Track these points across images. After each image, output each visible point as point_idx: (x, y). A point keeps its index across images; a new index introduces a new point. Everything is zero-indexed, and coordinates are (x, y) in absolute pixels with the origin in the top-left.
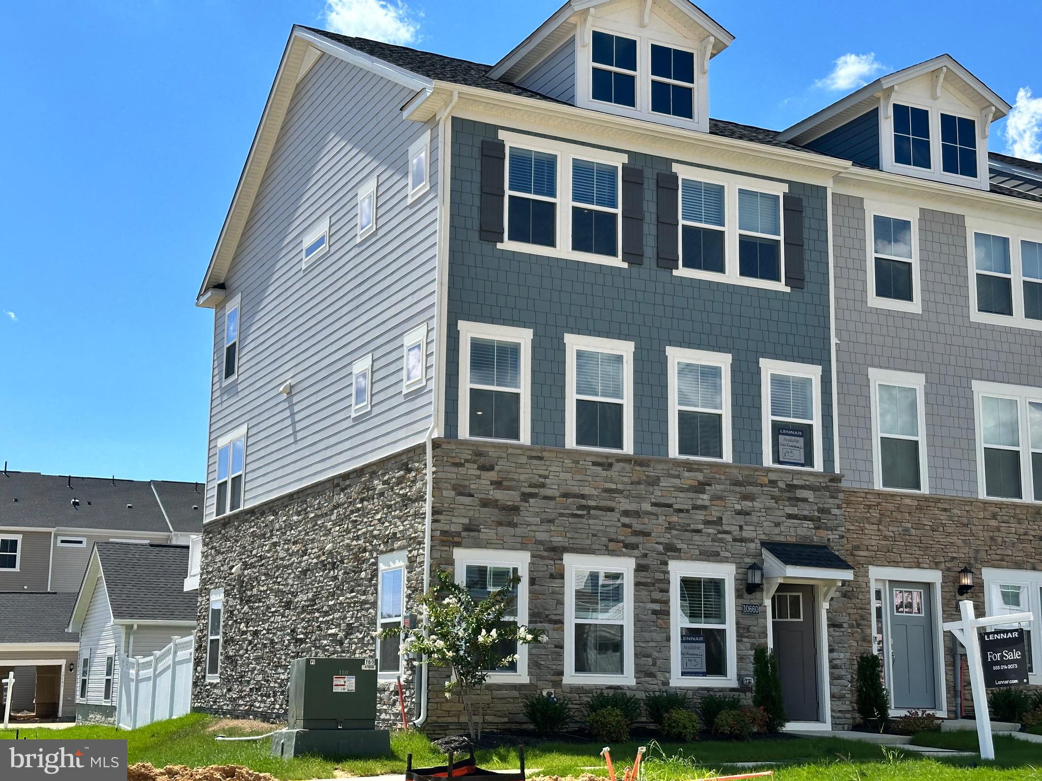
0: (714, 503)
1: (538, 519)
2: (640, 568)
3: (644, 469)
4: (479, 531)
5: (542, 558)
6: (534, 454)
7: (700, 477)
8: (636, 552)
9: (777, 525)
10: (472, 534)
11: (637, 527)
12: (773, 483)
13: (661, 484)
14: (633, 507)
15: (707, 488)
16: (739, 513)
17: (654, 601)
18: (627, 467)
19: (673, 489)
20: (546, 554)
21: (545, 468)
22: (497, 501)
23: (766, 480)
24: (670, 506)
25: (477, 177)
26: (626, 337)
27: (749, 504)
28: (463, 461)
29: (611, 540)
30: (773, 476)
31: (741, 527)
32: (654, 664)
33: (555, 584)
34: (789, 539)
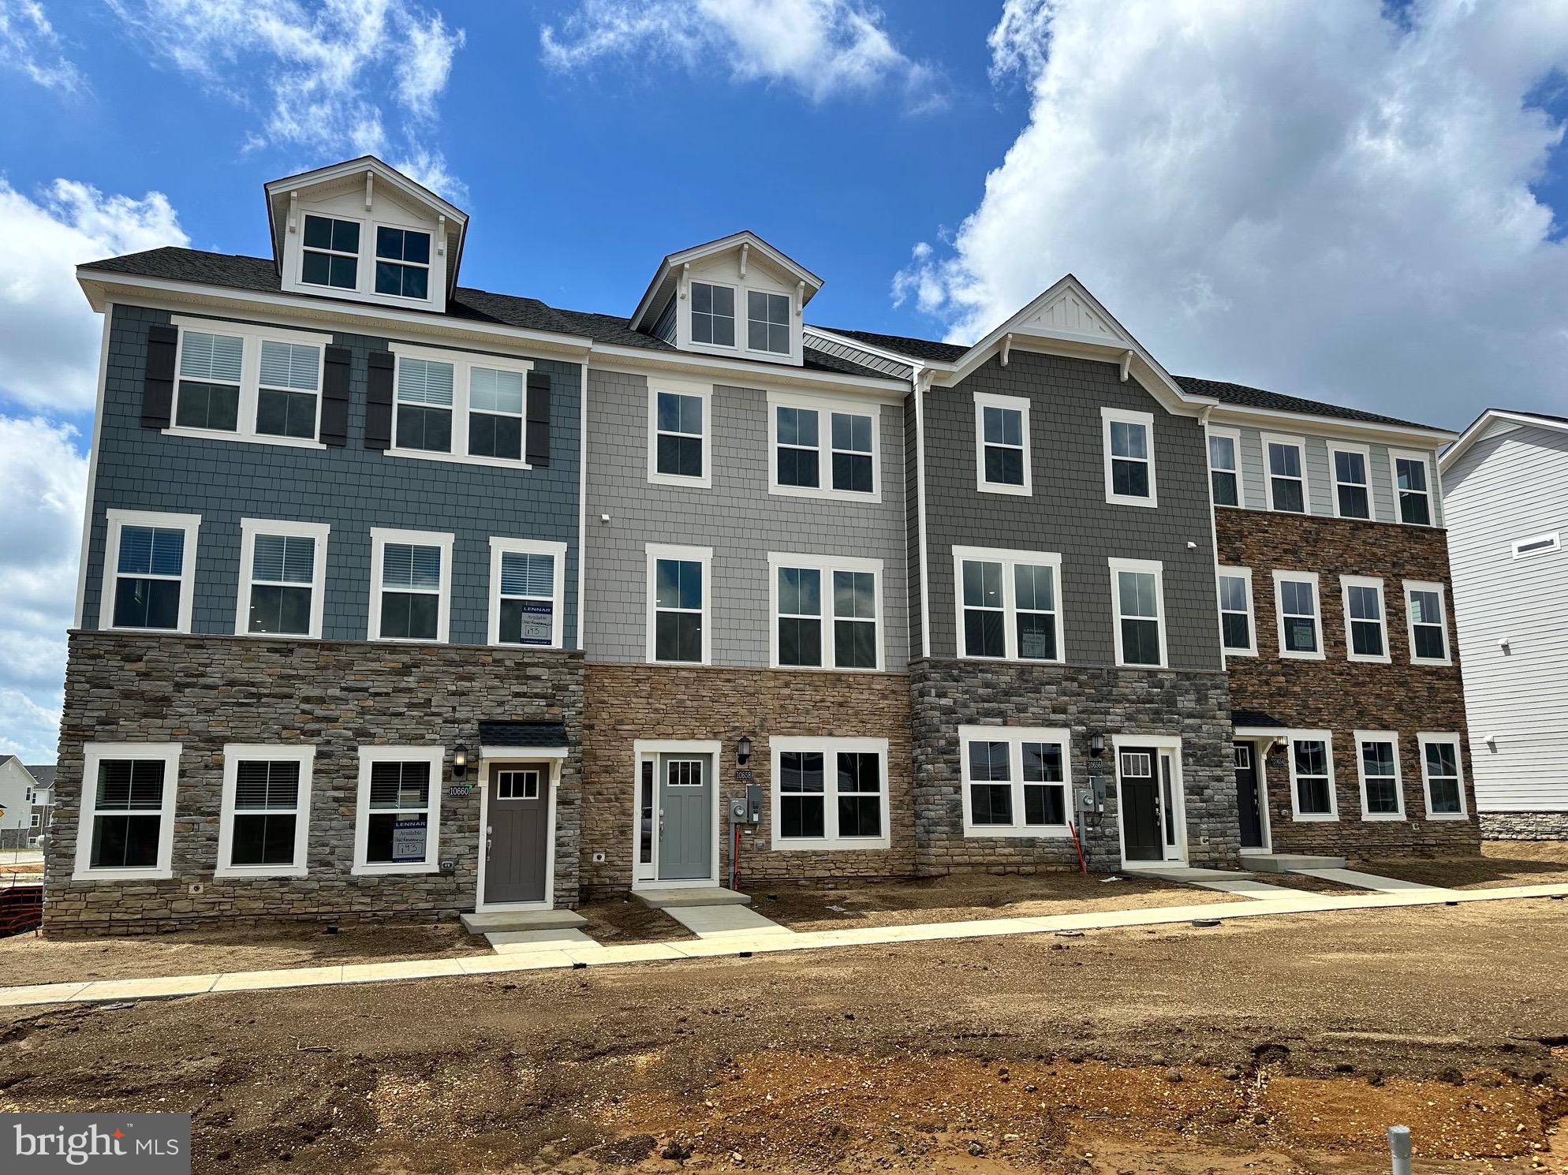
0: (422, 685)
1: (194, 709)
2: (320, 755)
3: (334, 653)
4: (118, 724)
5: (197, 749)
6: (193, 642)
7: (406, 658)
8: (316, 739)
9: (501, 704)
10: (107, 727)
11: (319, 712)
12: (498, 662)
13: (354, 668)
14: (316, 692)
15: (414, 670)
16: (454, 694)
17: (335, 789)
18: (312, 652)
19: (370, 673)
20: (202, 745)
21: (207, 656)
22: (143, 692)
23: (490, 659)
24: (365, 690)
25: (142, 363)
26: (320, 520)
27: (468, 684)
28: (102, 652)
29: (285, 728)
30: (498, 655)
31: (454, 708)
32: (332, 853)
33: (210, 774)
34: (514, 717)
